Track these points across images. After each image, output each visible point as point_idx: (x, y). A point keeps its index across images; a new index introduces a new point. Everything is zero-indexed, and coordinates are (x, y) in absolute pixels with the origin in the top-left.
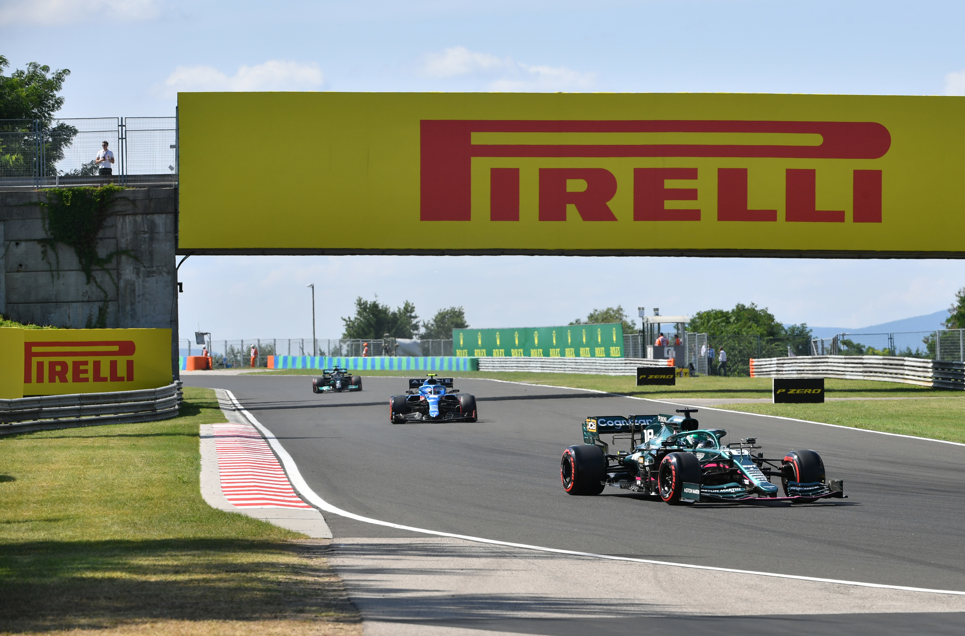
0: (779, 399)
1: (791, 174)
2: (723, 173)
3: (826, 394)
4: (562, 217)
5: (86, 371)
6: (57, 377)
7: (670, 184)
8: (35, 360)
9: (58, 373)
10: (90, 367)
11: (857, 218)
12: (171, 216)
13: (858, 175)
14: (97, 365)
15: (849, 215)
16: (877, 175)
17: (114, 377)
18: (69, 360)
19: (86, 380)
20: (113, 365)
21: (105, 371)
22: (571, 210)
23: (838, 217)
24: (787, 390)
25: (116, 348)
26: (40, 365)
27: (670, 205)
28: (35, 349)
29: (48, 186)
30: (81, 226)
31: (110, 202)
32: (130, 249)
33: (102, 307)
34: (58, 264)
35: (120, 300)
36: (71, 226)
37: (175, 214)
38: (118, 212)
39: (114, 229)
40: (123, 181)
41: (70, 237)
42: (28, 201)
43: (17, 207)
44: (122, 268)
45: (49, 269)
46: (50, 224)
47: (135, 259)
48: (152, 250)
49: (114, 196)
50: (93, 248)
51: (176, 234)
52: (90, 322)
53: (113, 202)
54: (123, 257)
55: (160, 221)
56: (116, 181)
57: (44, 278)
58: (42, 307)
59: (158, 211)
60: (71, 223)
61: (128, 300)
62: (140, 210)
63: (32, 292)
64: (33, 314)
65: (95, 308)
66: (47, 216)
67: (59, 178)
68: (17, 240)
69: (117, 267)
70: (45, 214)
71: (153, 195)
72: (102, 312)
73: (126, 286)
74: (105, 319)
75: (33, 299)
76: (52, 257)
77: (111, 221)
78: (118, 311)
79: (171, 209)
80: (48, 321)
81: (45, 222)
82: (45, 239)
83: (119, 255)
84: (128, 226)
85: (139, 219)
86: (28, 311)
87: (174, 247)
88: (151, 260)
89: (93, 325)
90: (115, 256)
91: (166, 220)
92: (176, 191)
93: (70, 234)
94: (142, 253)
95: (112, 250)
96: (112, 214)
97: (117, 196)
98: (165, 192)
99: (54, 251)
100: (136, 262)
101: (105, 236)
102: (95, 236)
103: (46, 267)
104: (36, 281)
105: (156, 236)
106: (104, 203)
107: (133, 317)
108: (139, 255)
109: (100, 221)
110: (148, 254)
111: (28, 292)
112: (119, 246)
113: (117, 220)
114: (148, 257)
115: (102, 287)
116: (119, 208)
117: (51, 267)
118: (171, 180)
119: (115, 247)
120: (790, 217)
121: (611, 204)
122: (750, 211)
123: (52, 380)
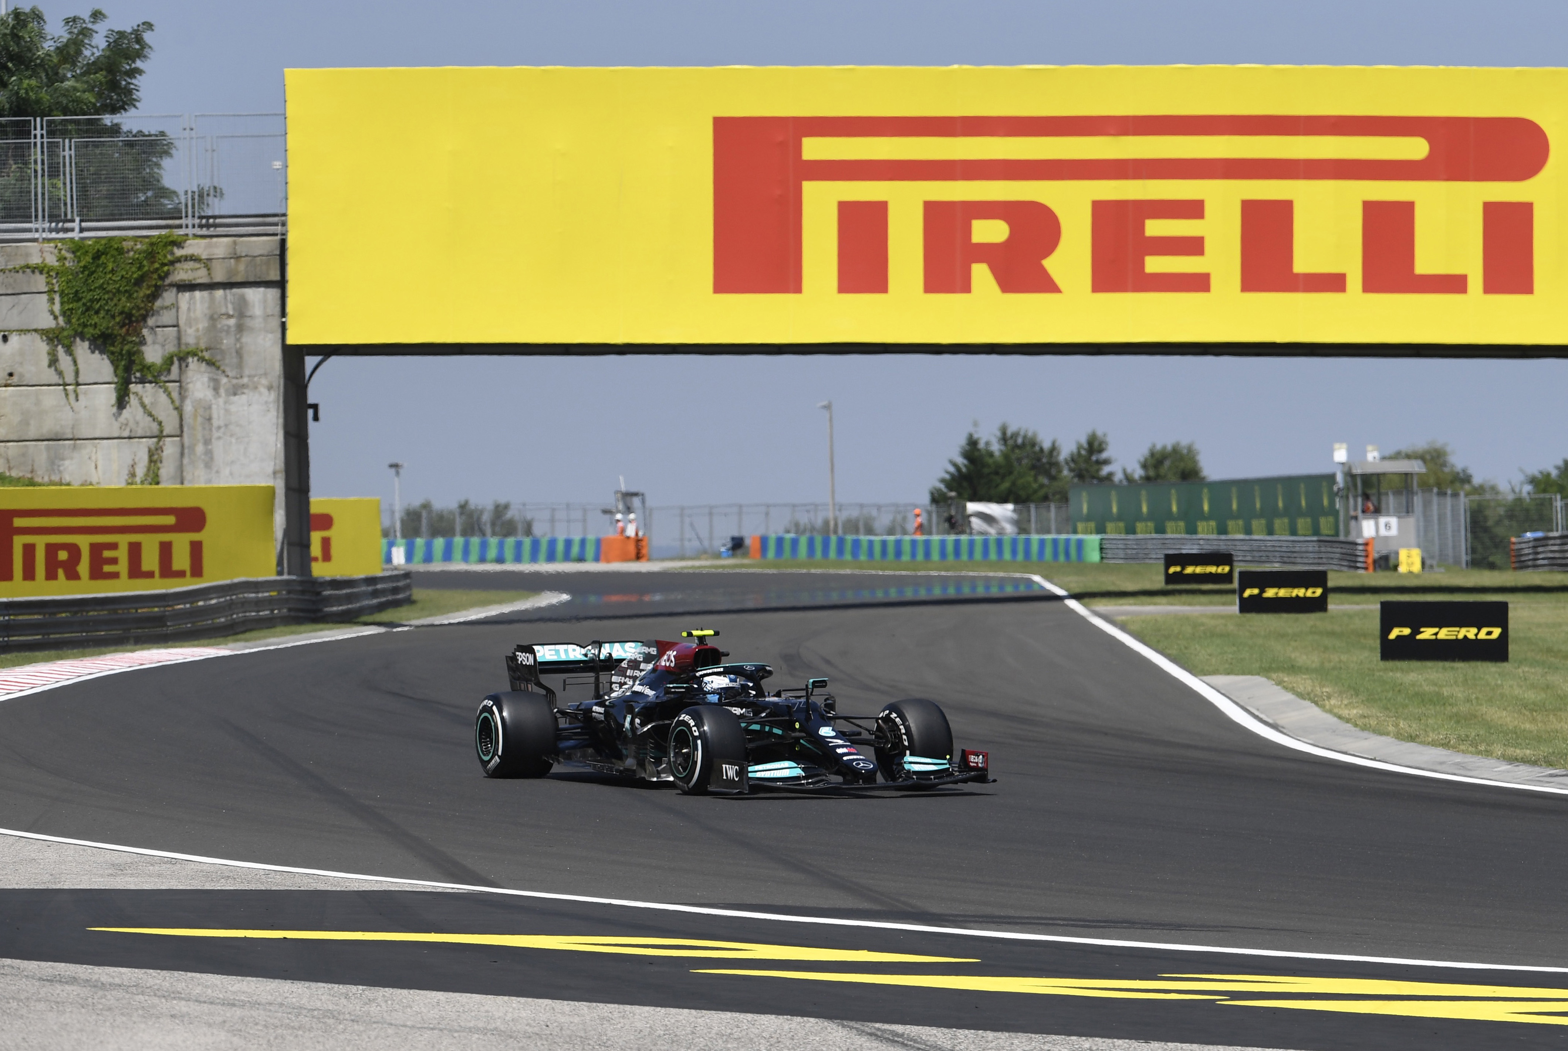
1: (1371, 210)
2: (1250, 208)
3: (1332, 597)
4: (963, 286)
5: (114, 561)
6: (61, 572)
7: (1155, 228)
8: (19, 542)
9: (62, 564)
10: (122, 554)
11: (1492, 286)
12: (274, 291)
13: (1492, 211)
14: (135, 550)
15: (1476, 281)
16: (1524, 211)
17: (167, 570)
18: (84, 542)
19: (115, 575)
20: (166, 550)
21: (150, 560)
22: (981, 273)
23: (1455, 284)
25: (170, 520)
26: (29, 550)
27: (1155, 264)
28: (18, 522)
29: (61, 235)
30: (116, 305)
31: (165, 265)
32: (203, 346)
33: (153, 447)
34: (77, 373)
35: (185, 435)
36: (97, 306)
37: (281, 284)
38: (182, 280)
39: (174, 311)
40: (190, 226)
41: (95, 325)
42: (22, 263)
43: (4, 272)
44: (189, 380)
45: (61, 382)
46: (62, 303)
47: (210, 363)
48: (241, 348)
49: (172, 253)
50: (135, 344)
51: (284, 320)
52: (133, 475)
53: (172, 263)
54: (190, 360)
55: (254, 295)
56: (180, 227)
57: (52, 397)
58: (48, 448)
59: (252, 279)
60: (98, 301)
61: (199, 436)
62: (219, 277)
63: (32, 422)
64: (33, 461)
65: (141, 450)
66: (56, 289)
67: (81, 221)
68: (5, 331)
69: (180, 376)
70: (53, 284)
71: (241, 250)
72: (154, 458)
73: (196, 410)
74: (159, 469)
75: (32, 433)
76: (65, 361)
77: (169, 297)
78: (182, 454)
79: (275, 276)
80: (60, 472)
81: (54, 299)
82: (52, 330)
83: (182, 357)
84: (198, 305)
85: (219, 293)
86: (24, 455)
87: (280, 341)
88: (240, 366)
89: (138, 480)
90: (175, 359)
91: (265, 295)
92: (283, 243)
93: (96, 319)
94: (222, 352)
95: (171, 348)
96: (172, 285)
97: (179, 252)
98: (263, 245)
99: (69, 351)
100: (213, 369)
101: (159, 324)
102: (142, 324)
103: (55, 379)
104: (38, 403)
105: (248, 322)
106: (156, 265)
107: (208, 465)
108: (218, 357)
109: (148, 296)
110: (234, 354)
111: (25, 422)
112: (183, 341)
113: (180, 294)
114: (235, 360)
115: (153, 413)
116: (182, 274)
117: (64, 378)
118: (276, 224)
119: (176, 342)
120: (1369, 286)
121: (1052, 264)
122: (1298, 275)
123: (51, 575)
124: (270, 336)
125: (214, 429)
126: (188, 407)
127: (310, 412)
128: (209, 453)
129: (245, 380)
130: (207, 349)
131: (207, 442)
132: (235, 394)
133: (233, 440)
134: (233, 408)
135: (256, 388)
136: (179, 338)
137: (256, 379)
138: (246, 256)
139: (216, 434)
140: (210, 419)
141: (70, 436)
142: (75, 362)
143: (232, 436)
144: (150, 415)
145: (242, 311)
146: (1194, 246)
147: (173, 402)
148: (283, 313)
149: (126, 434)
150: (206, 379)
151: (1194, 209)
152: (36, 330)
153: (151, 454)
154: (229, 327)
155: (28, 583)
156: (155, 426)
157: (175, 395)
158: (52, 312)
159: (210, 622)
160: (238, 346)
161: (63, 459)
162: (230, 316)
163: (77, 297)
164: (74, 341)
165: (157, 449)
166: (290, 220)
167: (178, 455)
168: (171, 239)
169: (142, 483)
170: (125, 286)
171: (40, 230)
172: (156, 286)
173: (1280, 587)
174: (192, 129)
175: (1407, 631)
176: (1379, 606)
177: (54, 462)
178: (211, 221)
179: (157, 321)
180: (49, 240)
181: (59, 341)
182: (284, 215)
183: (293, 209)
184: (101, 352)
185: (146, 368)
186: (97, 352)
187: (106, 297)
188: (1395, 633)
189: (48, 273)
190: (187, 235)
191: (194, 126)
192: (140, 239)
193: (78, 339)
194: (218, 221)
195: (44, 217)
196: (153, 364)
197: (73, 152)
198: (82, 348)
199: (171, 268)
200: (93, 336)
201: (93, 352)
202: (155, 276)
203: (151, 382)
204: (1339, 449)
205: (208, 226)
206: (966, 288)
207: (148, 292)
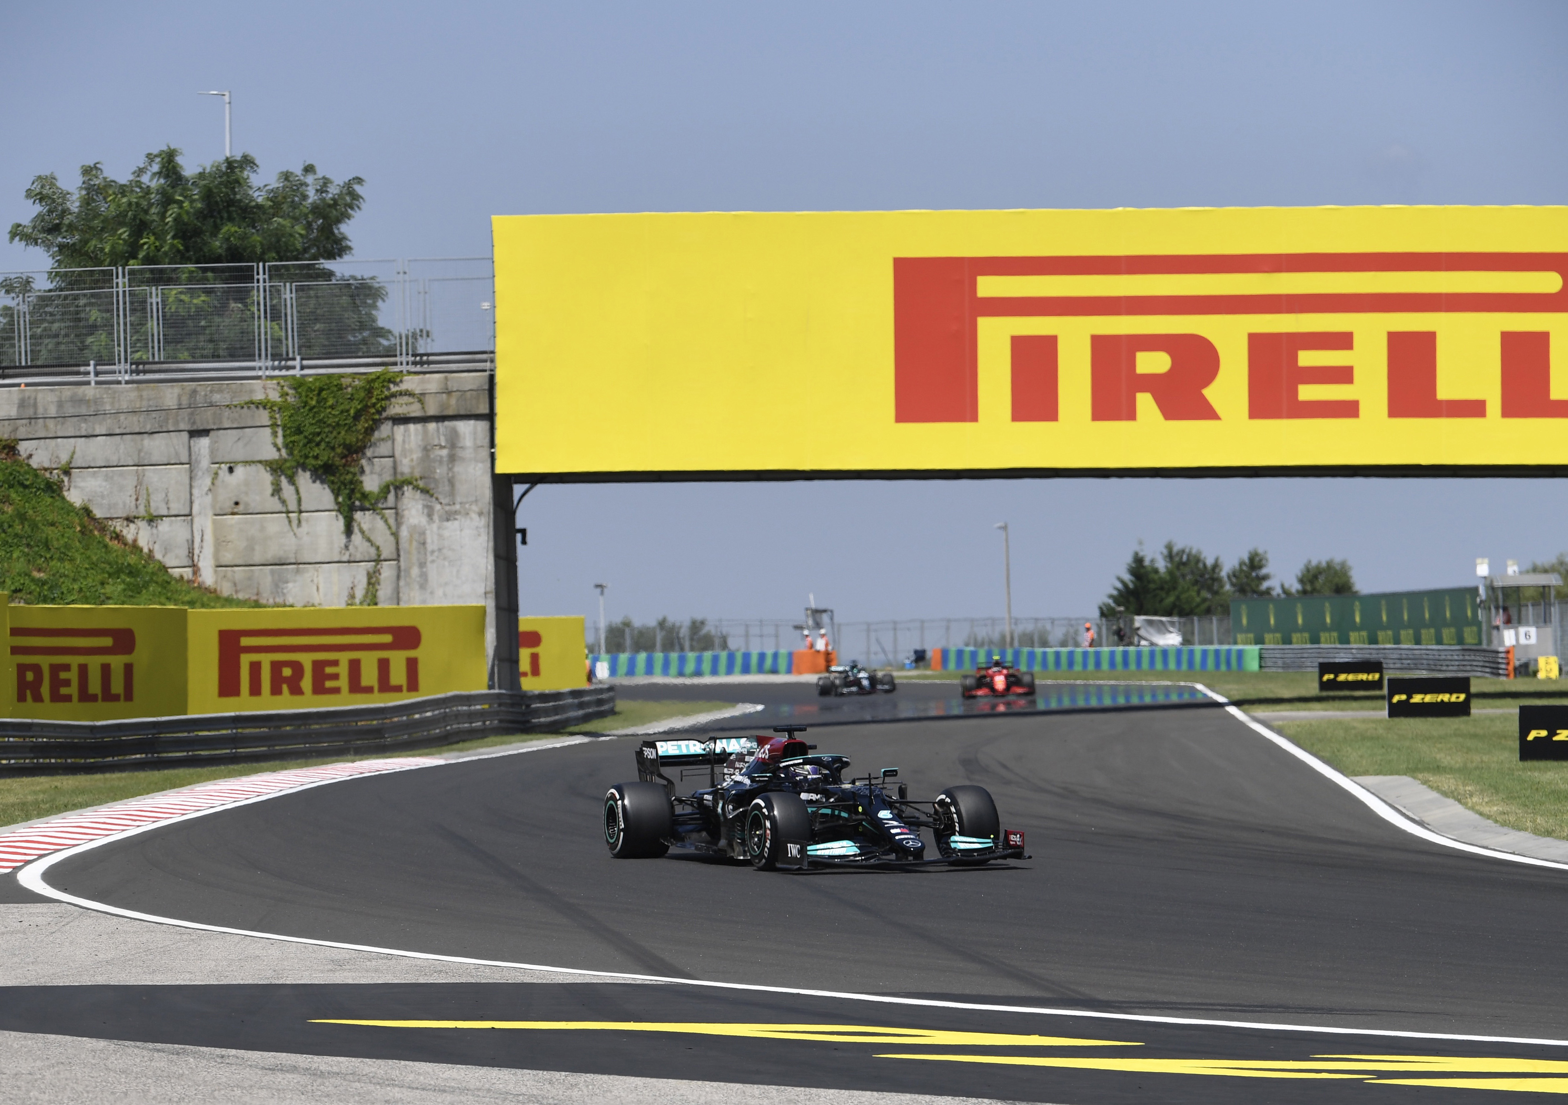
1: (1509, 340)
2: (1396, 340)
5: (336, 677)
6: (285, 687)
7: (1307, 358)
8: (246, 660)
9: (287, 680)
10: (343, 670)
12: (484, 423)
14: (355, 667)
17: (385, 685)
18: (306, 659)
19: (336, 691)
20: (384, 666)
21: (369, 676)
22: (1145, 402)
25: (387, 638)
26: (255, 667)
27: (1307, 392)
28: (245, 641)
29: (284, 373)
30: (335, 438)
31: (382, 399)
32: (417, 474)
33: (371, 570)
34: (299, 501)
35: (402, 559)
36: (318, 439)
37: (490, 417)
38: (396, 414)
39: (390, 443)
40: (404, 363)
41: (316, 457)
42: (247, 399)
43: (230, 408)
44: (404, 507)
45: (284, 510)
46: (284, 436)
47: (425, 491)
48: (453, 477)
49: (389, 389)
50: (354, 474)
51: (493, 450)
52: (352, 596)
53: (387, 398)
54: (405, 488)
55: (465, 428)
56: (395, 364)
57: (276, 524)
58: (272, 572)
59: (462, 412)
60: (319, 434)
61: (414, 558)
62: (432, 411)
63: (257, 547)
64: (259, 584)
65: (360, 573)
66: (279, 423)
67: (302, 359)
68: (231, 463)
69: (396, 504)
70: (275, 418)
71: (453, 386)
72: (373, 579)
73: (411, 536)
74: (377, 590)
75: (257, 559)
76: (288, 490)
77: (385, 429)
78: (398, 577)
79: (484, 409)
80: (284, 594)
81: (276, 432)
82: (276, 461)
83: (397, 486)
84: (412, 437)
85: (432, 426)
86: (249, 579)
87: (489, 470)
88: (452, 493)
89: (357, 601)
90: (392, 488)
91: (475, 427)
92: (492, 379)
93: (316, 451)
94: (436, 481)
95: (388, 477)
96: (387, 419)
97: (394, 389)
98: (473, 380)
99: (292, 480)
100: (427, 497)
101: (376, 455)
102: (360, 455)
103: (279, 507)
104: (263, 529)
105: (460, 453)
106: (374, 400)
107: (423, 586)
108: (432, 486)
109: (367, 429)
110: (446, 483)
111: (251, 548)
112: (399, 470)
113: (396, 427)
114: (447, 488)
115: (372, 538)
116: (397, 408)
117: (287, 506)
118: (485, 361)
119: (391, 471)
120: (1508, 411)
122: (1441, 402)
123: (276, 690)
124: (480, 465)
125: (428, 554)
126: (404, 533)
127: (519, 536)
128: (424, 576)
129: (457, 507)
130: (421, 478)
131: (422, 565)
132: (448, 520)
133: (446, 563)
134: (446, 533)
135: (468, 514)
136: (395, 468)
137: (467, 506)
138: (457, 391)
139: (430, 558)
140: (424, 543)
141: (293, 561)
142: (297, 492)
143: (445, 559)
144: (369, 540)
145: (453, 442)
146: (1344, 375)
147: (390, 528)
148: (492, 445)
149: (345, 558)
150: (420, 507)
151: (1344, 341)
152: (260, 462)
153: (370, 576)
154: (441, 457)
155: (255, 699)
156: (373, 552)
157: (392, 521)
158: (275, 445)
159: (425, 733)
160: (450, 475)
161: (287, 582)
162: (442, 447)
163: (299, 431)
164: (297, 472)
165: (374, 572)
166: (498, 357)
167: (395, 578)
168: (388, 376)
169: (361, 603)
170: (345, 420)
171: (264, 368)
172: (373, 420)
173: (1426, 693)
174: (405, 273)
175: (1544, 733)
176: (1518, 711)
177: (278, 585)
178: (425, 358)
179: (374, 452)
180: (272, 378)
181: (283, 472)
182: (493, 352)
183: (502, 346)
184: (322, 482)
185: (365, 496)
186: (318, 482)
187: (326, 430)
188: (1532, 735)
189: (271, 408)
190: (402, 371)
191: (407, 271)
192: (358, 376)
193: (300, 470)
194: (431, 358)
195: (266, 355)
196: (371, 493)
197: (294, 295)
198: (304, 479)
199: (388, 402)
200: (314, 466)
201: (314, 482)
202: (373, 410)
203: (369, 510)
204: (1482, 563)
205: (422, 363)
206: (1131, 415)
207: (366, 425)
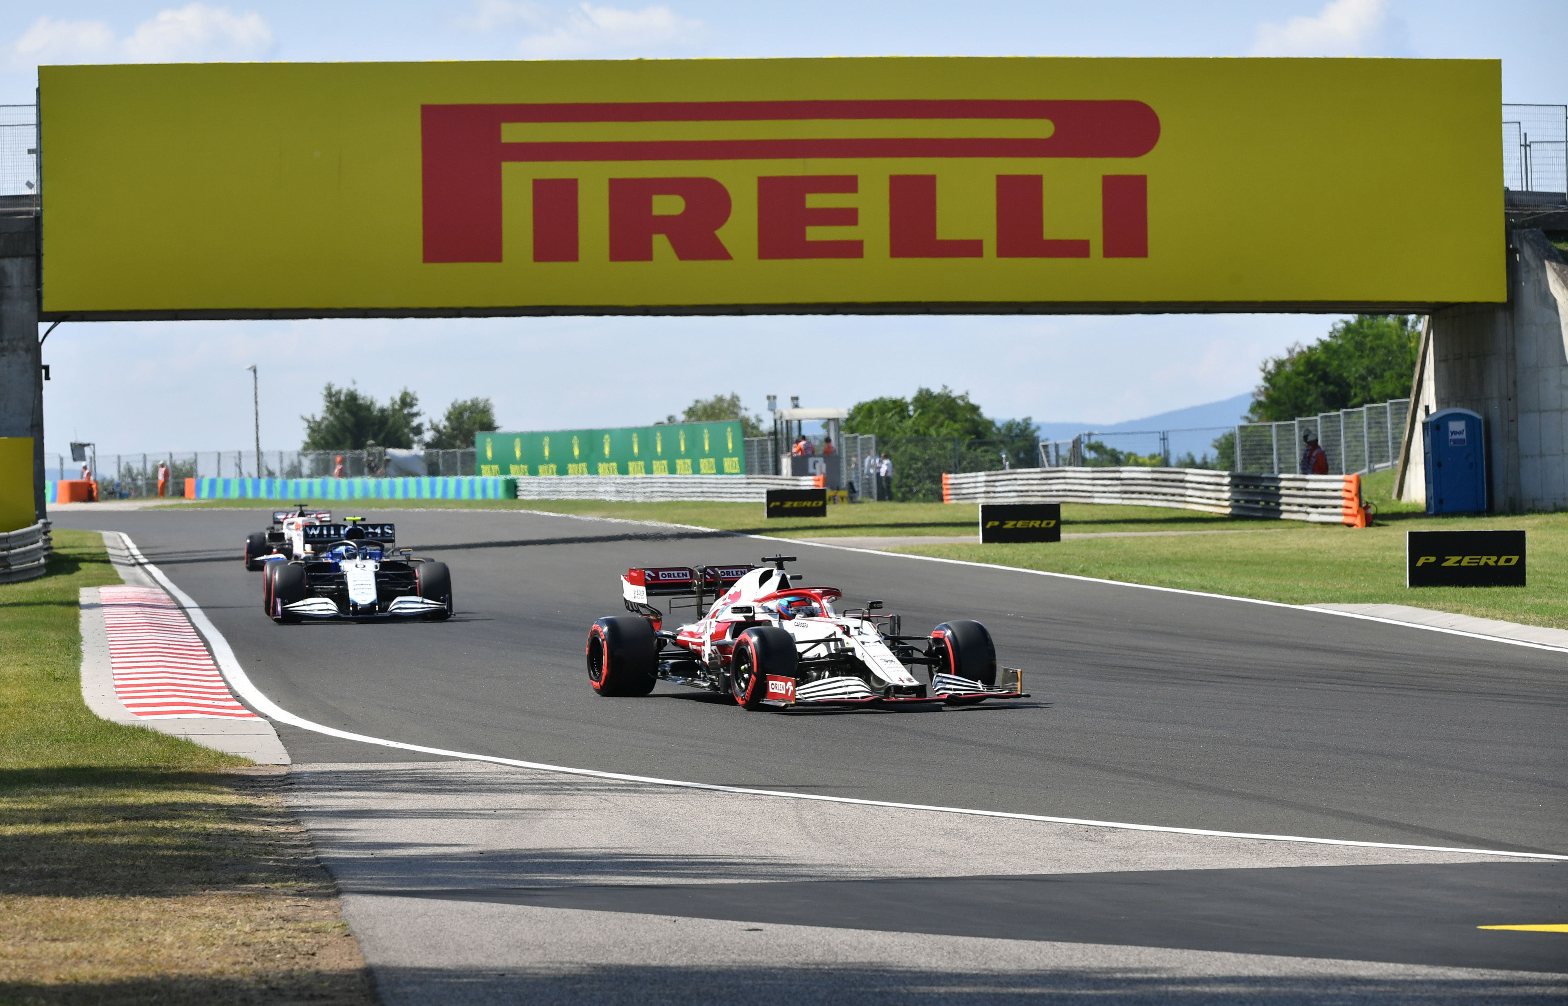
0: (989, 537)
2: (898, 183)
3: (1063, 528)
4: (645, 254)
7: (814, 201)
11: (1110, 251)
12: (30, 261)
13: (1110, 183)
15: (1097, 246)
16: (1139, 184)
22: (661, 243)
23: (1079, 249)
24: (1003, 523)
27: (815, 233)
37: (36, 256)
48: (2, 315)
51: (39, 289)
55: (12, 265)
59: (9, 251)
71: (3, 228)
79: (31, 248)
87: (37, 308)
91: (21, 265)
92: (38, 220)
98: (23, 222)
105: (7, 291)
118: (31, 204)
120: (1004, 251)
121: (722, 234)
122: (940, 242)
124: (27, 304)
127: (43, 371)
129: (5, 343)
135: (15, 350)
137: (15, 343)
146: (849, 217)
148: (38, 283)
151: (848, 184)
182: (38, 196)
206: (648, 256)
